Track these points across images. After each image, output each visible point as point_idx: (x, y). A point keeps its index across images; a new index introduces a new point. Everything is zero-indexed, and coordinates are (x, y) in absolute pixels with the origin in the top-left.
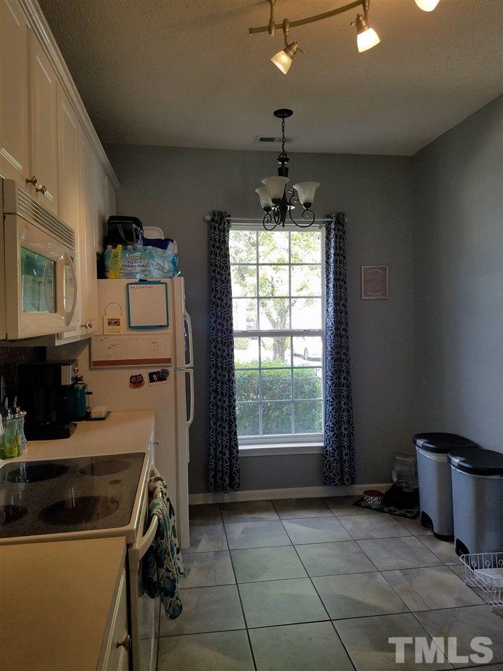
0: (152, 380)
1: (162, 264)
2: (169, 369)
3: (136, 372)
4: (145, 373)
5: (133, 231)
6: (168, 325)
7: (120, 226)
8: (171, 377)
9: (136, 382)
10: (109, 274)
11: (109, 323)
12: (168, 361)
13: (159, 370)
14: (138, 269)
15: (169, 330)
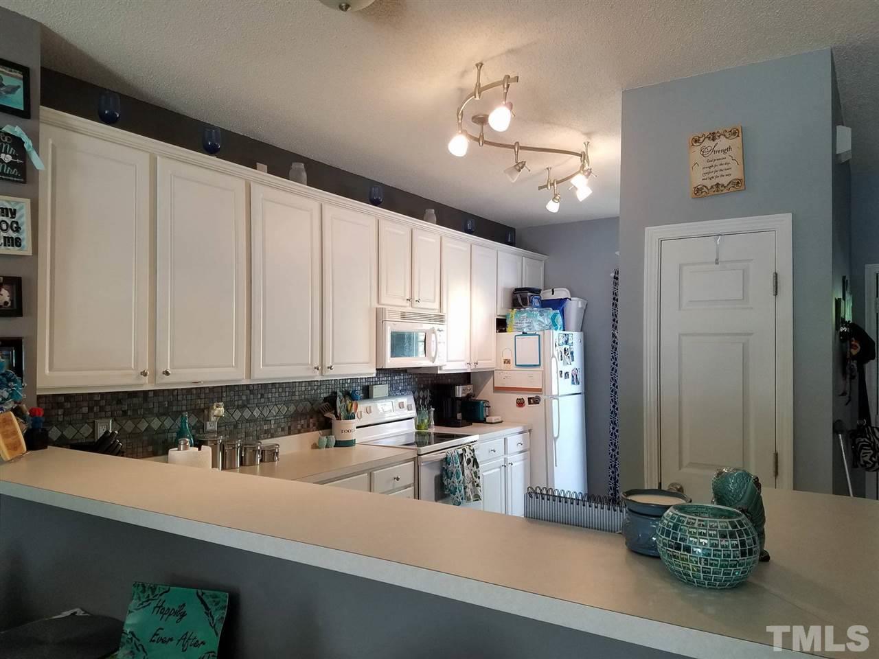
0: (530, 403)
1: (542, 320)
2: (540, 396)
3: (520, 396)
4: (525, 397)
5: (528, 298)
6: (540, 365)
7: (518, 295)
8: (542, 402)
9: (520, 403)
10: (508, 329)
11: (505, 362)
12: (539, 390)
13: (534, 396)
14: (525, 325)
15: (541, 368)
